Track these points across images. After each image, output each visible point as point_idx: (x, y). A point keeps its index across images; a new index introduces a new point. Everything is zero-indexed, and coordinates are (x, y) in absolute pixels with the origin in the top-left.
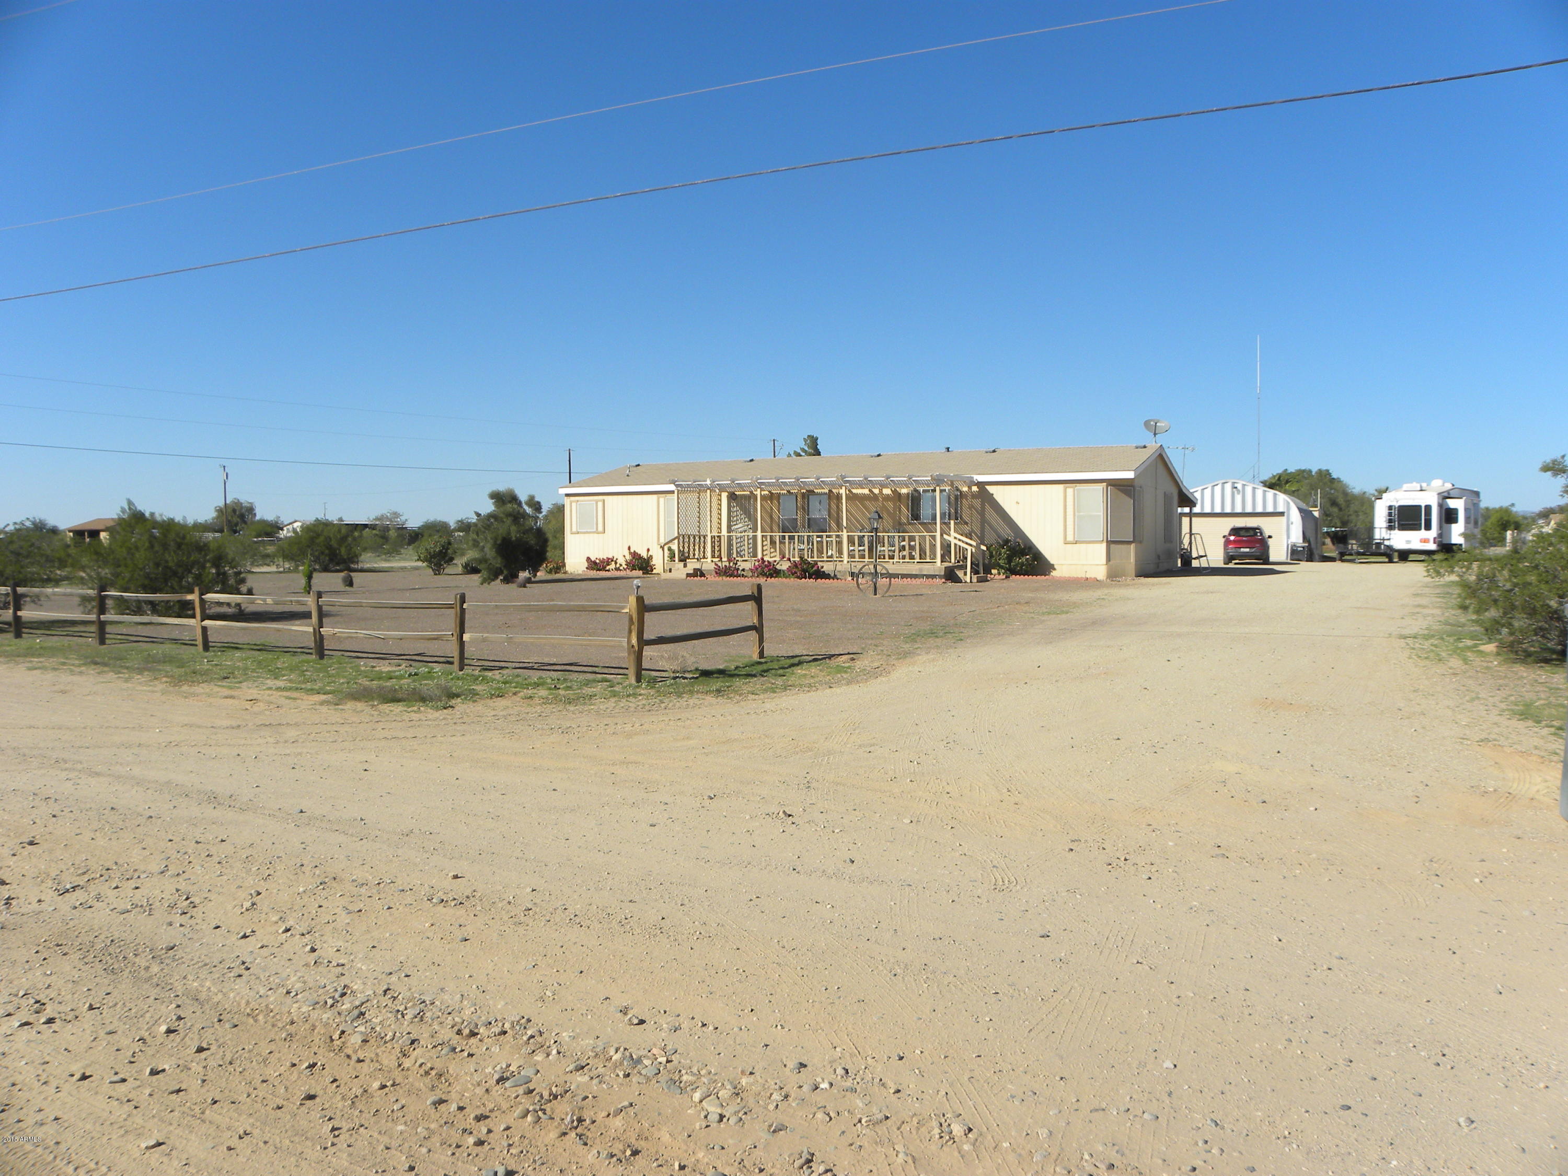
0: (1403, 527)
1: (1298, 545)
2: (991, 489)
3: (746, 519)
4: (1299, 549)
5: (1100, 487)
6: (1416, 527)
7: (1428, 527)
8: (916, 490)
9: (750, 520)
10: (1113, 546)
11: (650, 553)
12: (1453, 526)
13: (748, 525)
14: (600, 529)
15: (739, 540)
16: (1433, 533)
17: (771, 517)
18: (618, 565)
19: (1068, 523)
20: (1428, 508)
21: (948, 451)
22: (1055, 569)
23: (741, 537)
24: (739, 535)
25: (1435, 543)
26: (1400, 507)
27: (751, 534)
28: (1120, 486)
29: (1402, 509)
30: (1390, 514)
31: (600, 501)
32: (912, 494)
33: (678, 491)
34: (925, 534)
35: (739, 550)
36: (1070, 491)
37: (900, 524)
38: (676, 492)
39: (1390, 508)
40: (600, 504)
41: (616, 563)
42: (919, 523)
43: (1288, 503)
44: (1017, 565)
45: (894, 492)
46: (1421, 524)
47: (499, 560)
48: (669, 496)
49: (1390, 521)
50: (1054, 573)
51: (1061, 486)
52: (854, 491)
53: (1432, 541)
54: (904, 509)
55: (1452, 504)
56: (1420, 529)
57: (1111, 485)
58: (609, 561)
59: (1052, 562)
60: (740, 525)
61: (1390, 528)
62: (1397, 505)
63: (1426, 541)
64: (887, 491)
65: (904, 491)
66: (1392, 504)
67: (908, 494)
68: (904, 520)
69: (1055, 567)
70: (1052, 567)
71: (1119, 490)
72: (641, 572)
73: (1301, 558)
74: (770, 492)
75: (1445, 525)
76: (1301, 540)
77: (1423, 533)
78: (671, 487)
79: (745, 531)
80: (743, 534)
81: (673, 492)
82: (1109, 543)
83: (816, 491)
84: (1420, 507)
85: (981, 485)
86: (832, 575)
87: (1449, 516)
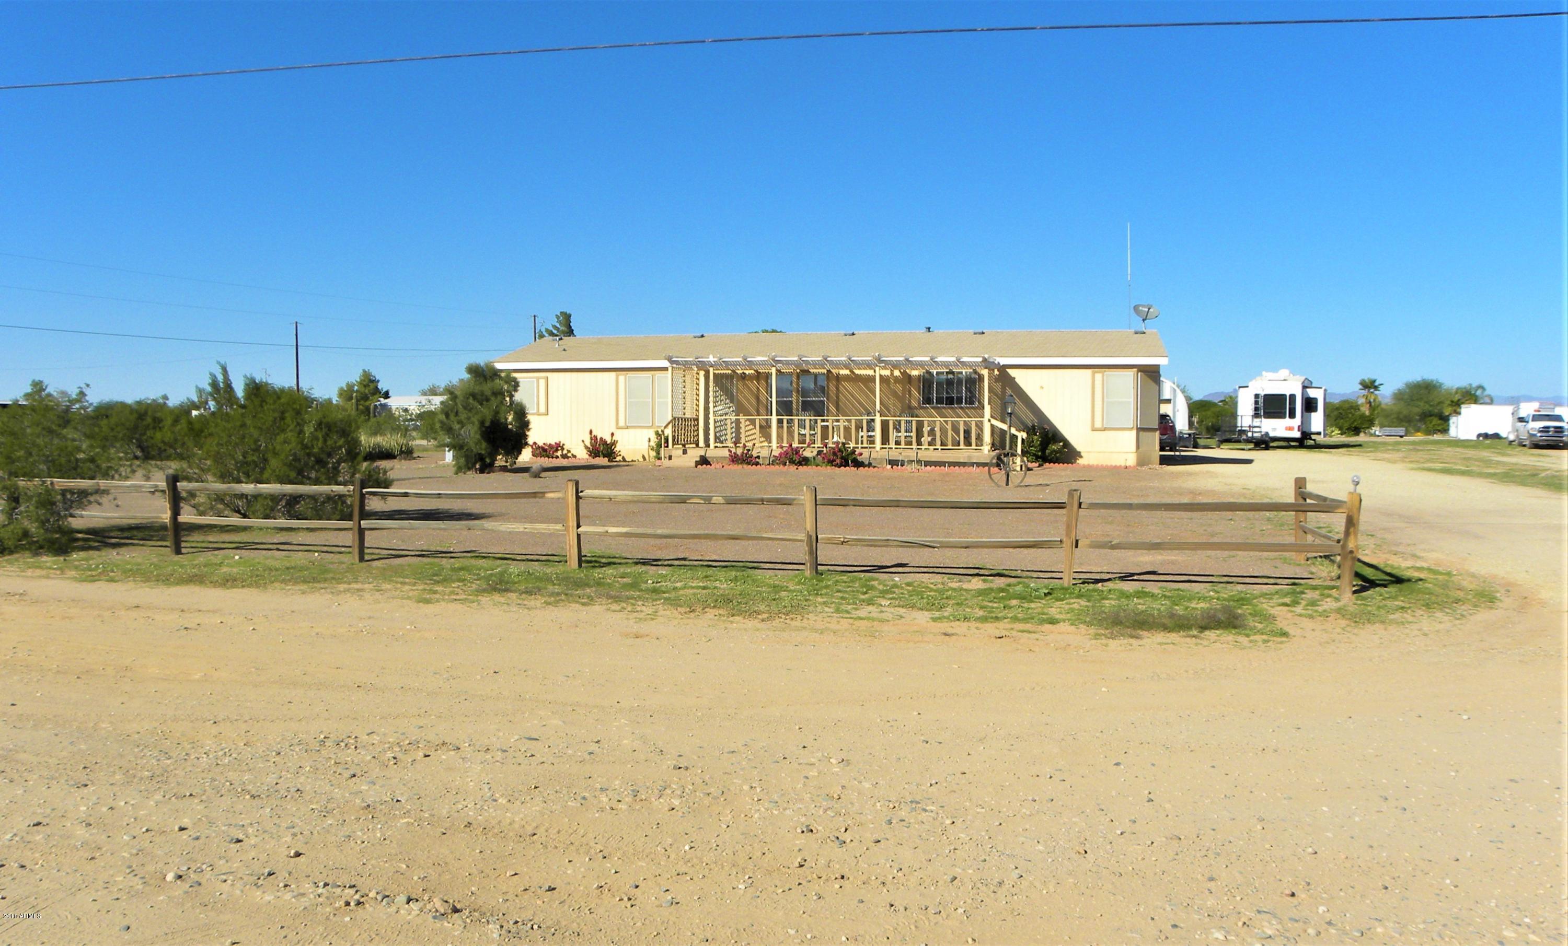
0: (1269, 415)
1: (1184, 432)
2: (1012, 372)
3: (728, 401)
4: (1185, 436)
5: (1131, 373)
6: (1279, 415)
7: (1292, 415)
8: (928, 372)
9: (732, 401)
10: (1141, 433)
11: (614, 438)
12: (1313, 414)
13: (730, 408)
14: (542, 409)
15: (718, 424)
16: (1297, 421)
17: (758, 399)
18: (565, 452)
19: (1096, 409)
20: (1293, 397)
21: (929, 331)
22: (1081, 457)
23: (721, 421)
24: (719, 418)
25: (1299, 430)
26: (1265, 395)
27: (734, 418)
28: (1148, 372)
29: (1268, 398)
30: (1256, 403)
31: (542, 378)
32: (924, 376)
33: (673, 367)
34: (939, 419)
35: (718, 435)
36: (1098, 376)
37: (910, 407)
38: (670, 369)
39: (1257, 396)
40: (542, 383)
41: (563, 449)
42: (932, 408)
43: (1175, 390)
44: (1051, 453)
45: (904, 373)
46: (1286, 412)
47: (484, 445)
48: (658, 374)
49: (1256, 409)
50: (1080, 461)
51: (1089, 371)
52: (857, 372)
53: (1296, 429)
54: (915, 392)
55: (1312, 393)
56: (1284, 417)
57: (1141, 371)
58: (558, 446)
59: (1078, 450)
60: (720, 407)
61: (1256, 415)
62: (1262, 394)
63: (1290, 429)
64: (897, 373)
65: (915, 373)
66: (1258, 393)
67: (920, 376)
68: (914, 403)
69: (1082, 454)
70: (1078, 455)
71: (1147, 375)
72: (606, 459)
73: (1187, 444)
74: (756, 371)
75: (1306, 414)
76: (1187, 427)
77: (1287, 421)
78: (665, 364)
79: (726, 414)
80: (724, 417)
81: (666, 369)
82: (1140, 430)
83: (812, 371)
84: (1285, 395)
85: (1003, 368)
86: (867, 463)
87: (1310, 405)
